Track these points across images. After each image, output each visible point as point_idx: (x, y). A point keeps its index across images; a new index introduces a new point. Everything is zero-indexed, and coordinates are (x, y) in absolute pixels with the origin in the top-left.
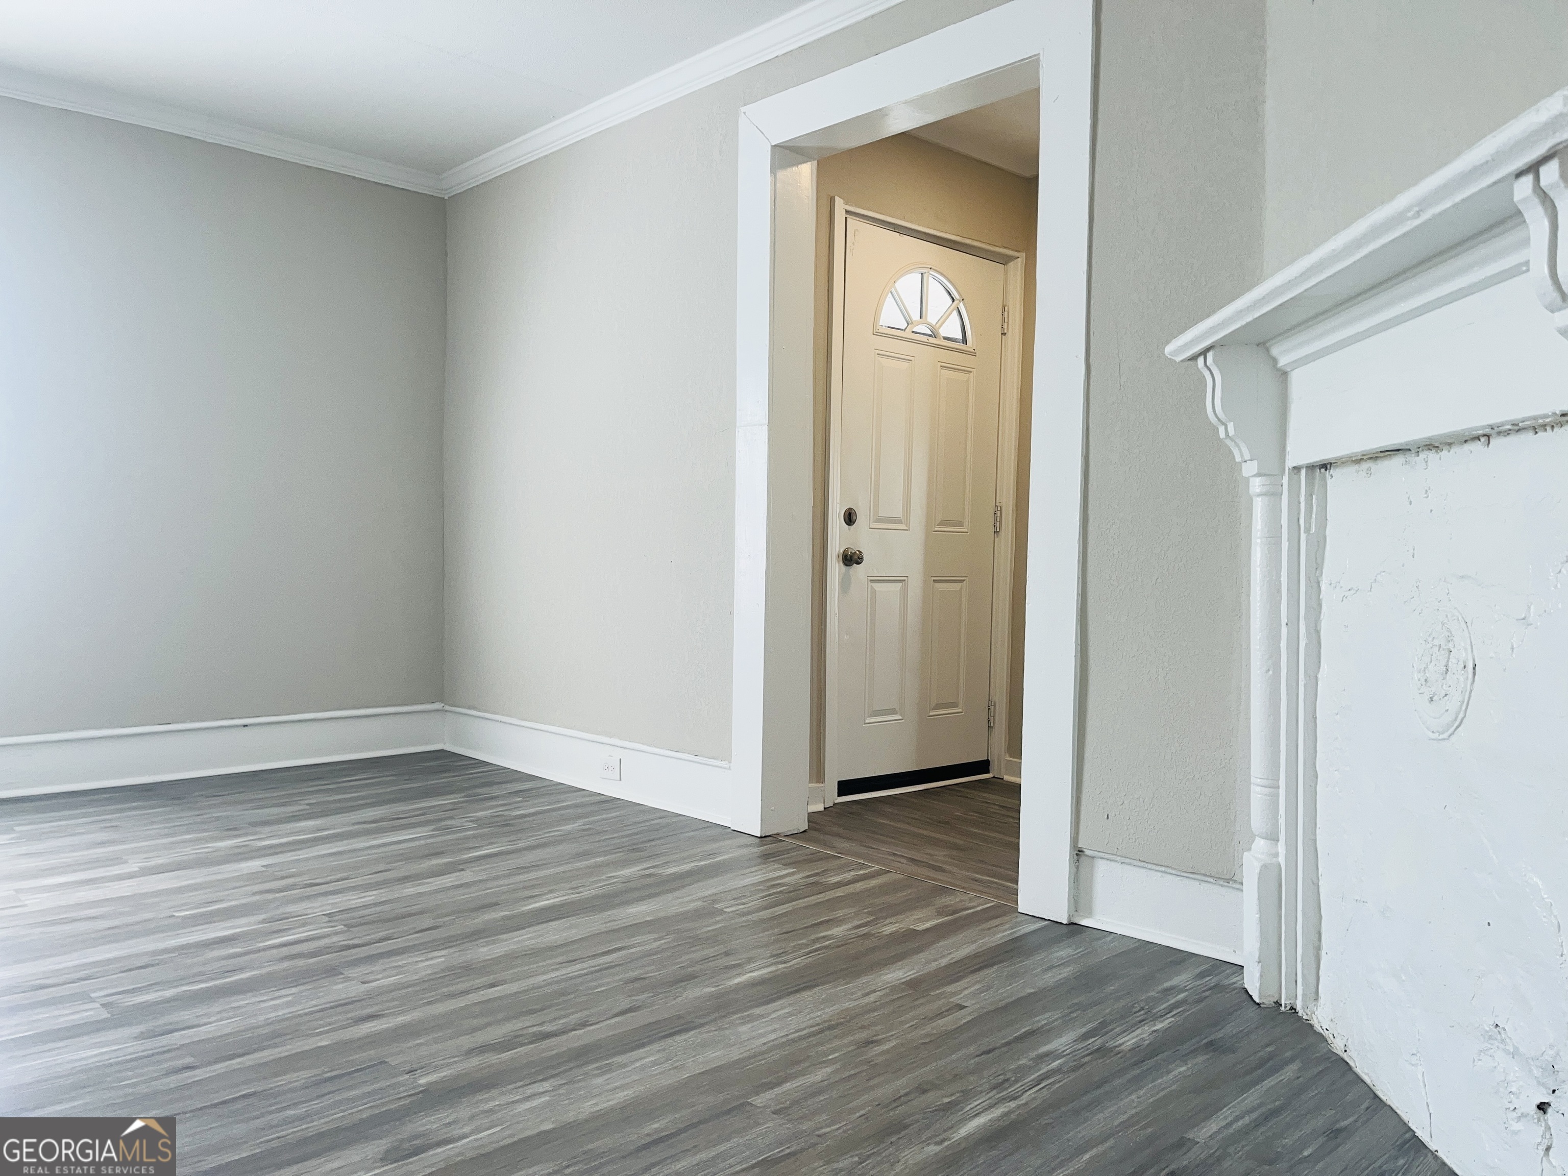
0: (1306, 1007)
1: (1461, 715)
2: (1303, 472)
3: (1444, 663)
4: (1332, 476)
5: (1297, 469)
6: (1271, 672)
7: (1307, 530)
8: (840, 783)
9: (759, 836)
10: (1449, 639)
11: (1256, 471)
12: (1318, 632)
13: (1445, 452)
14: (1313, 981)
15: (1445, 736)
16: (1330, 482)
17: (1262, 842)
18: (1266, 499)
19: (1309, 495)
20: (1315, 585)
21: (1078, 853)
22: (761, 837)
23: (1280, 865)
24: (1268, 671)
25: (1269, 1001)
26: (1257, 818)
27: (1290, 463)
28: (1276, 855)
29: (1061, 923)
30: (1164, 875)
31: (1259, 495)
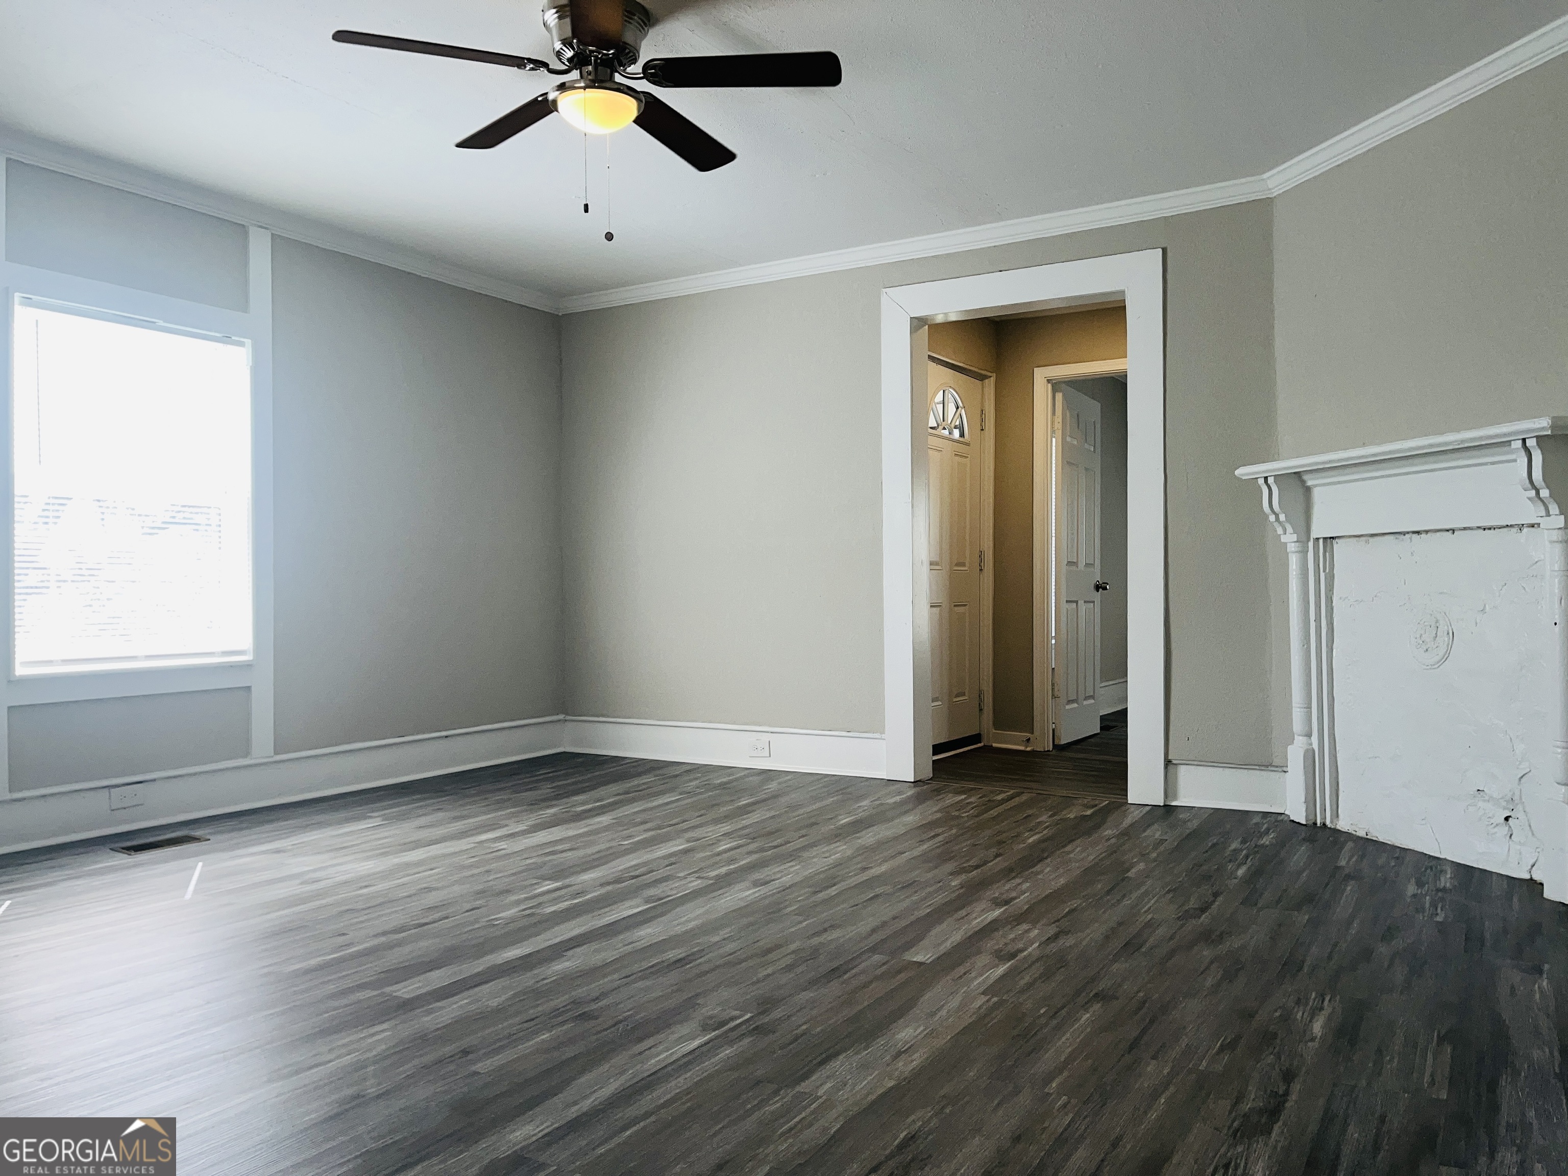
0: (1332, 822)
1: (1447, 655)
2: (1321, 541)
3: (1435, 632)
4: (1337, 543)
5: (1318, 539)
6: (1305, 646)
7: (1324, 571)
8: (934, 746)
9: (913, 781)
10: (1437, 621)
11: (1296, 540)
12: (1332, 624)
13: (1422, 535)
14: (1335, 807)
15: (1436, 666)
16: (1335, 546)
17: (1301, 738)
18: (1297, 554)
19: (1325, 552)
20: (1330, 600)
21: (1168, 763)
22: (914, 782)
23: (1314, 751)
24: (1304, 646)
25: (1311, 823)
26: (1298, 725)
27: (1314, 535)
28: (1311, 744)
29: (1160, 806)
30: (1224, 769)
31: (1293, 552)
